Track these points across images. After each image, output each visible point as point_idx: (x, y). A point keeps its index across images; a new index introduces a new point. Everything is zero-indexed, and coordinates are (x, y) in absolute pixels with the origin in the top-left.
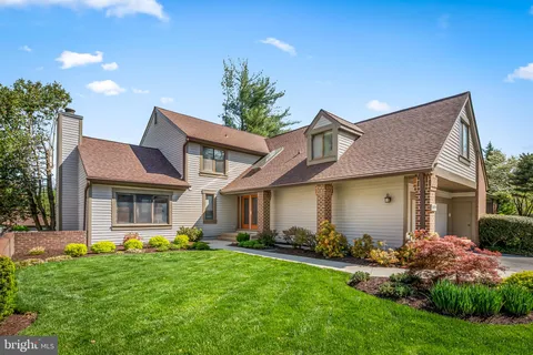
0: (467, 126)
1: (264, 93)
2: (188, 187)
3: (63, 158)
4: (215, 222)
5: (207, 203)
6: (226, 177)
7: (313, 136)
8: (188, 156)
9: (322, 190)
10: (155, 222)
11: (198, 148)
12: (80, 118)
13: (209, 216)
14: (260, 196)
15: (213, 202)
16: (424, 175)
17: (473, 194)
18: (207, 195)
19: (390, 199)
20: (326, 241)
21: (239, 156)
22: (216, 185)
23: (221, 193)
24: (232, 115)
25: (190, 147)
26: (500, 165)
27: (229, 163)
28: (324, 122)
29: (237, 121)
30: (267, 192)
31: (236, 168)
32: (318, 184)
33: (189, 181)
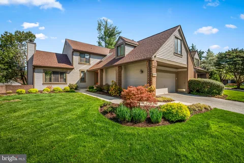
0: (181, 40)
1: (114, 32)
2: (73, 68)
3: (28, 59)
4: (85, 82)
5: (82, 74)
6: (90, 64)
7: (117, 47)
8: (74, 57)
9: (117, 68)
10: (60, 82)
11: (78, 54)
12: (35, 44)
13: (83, 80)
14: (99, 71)
15: (85, 74)
16: (149, 61)
17: (186, 70)
18: (82, 72)
19: (142, 72)
20: (112, 89)
21: (97, 57)
22: (86, 67)
23: (87, 71)
24: (101, 41)
25: (75, 53)
26: (211, 58)
27: (91, 59)
28: (121, 41)
29: (103, 44)
30: (102, 70)
31: (94, 61)
32: (116, 66)
33: (74, 66)
